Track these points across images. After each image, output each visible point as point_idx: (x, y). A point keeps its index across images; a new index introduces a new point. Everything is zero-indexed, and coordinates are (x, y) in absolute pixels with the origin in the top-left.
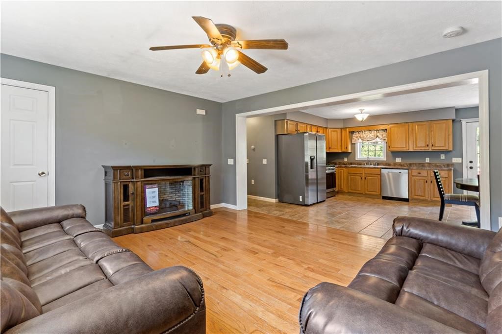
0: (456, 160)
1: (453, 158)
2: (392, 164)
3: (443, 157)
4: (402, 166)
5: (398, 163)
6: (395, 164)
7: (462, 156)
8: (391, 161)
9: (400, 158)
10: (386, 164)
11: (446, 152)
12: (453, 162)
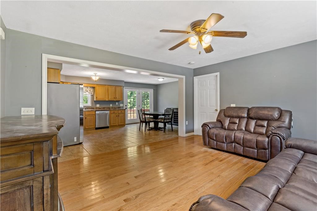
0: (121, 105)
1: (121, 104)
2: (95, 108)
3: (117, 103)
4: (100, 109)
5: (98, 107)
6: (97, 108)
7: (123, 104)
8: (94, 106)
9: (99, 105)
10: (92, 108)
11: (118, 101)
12: (121, 106)
